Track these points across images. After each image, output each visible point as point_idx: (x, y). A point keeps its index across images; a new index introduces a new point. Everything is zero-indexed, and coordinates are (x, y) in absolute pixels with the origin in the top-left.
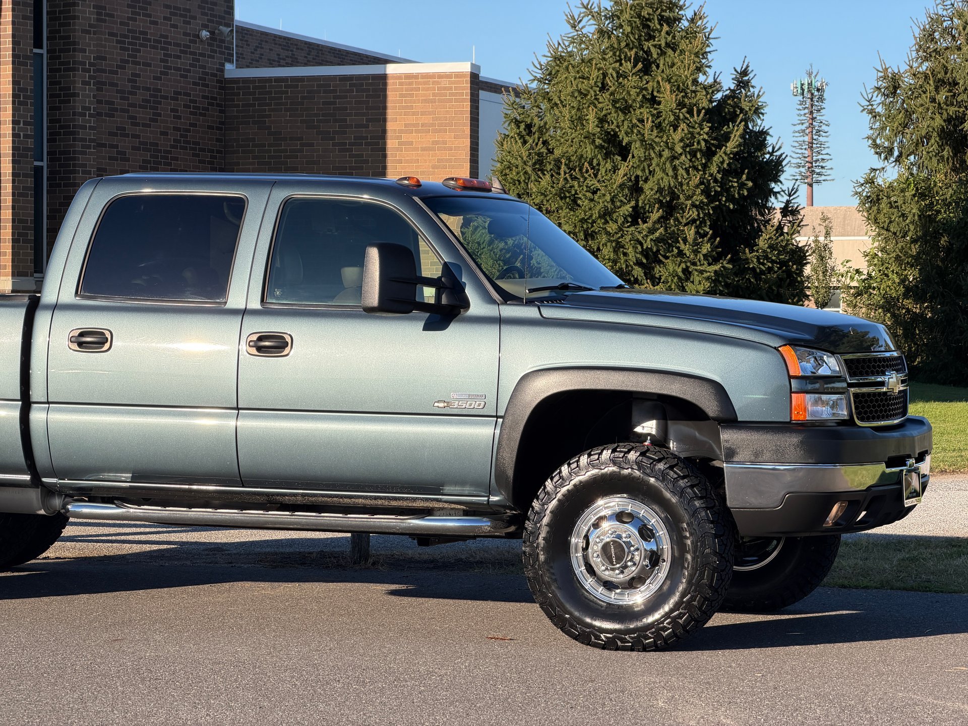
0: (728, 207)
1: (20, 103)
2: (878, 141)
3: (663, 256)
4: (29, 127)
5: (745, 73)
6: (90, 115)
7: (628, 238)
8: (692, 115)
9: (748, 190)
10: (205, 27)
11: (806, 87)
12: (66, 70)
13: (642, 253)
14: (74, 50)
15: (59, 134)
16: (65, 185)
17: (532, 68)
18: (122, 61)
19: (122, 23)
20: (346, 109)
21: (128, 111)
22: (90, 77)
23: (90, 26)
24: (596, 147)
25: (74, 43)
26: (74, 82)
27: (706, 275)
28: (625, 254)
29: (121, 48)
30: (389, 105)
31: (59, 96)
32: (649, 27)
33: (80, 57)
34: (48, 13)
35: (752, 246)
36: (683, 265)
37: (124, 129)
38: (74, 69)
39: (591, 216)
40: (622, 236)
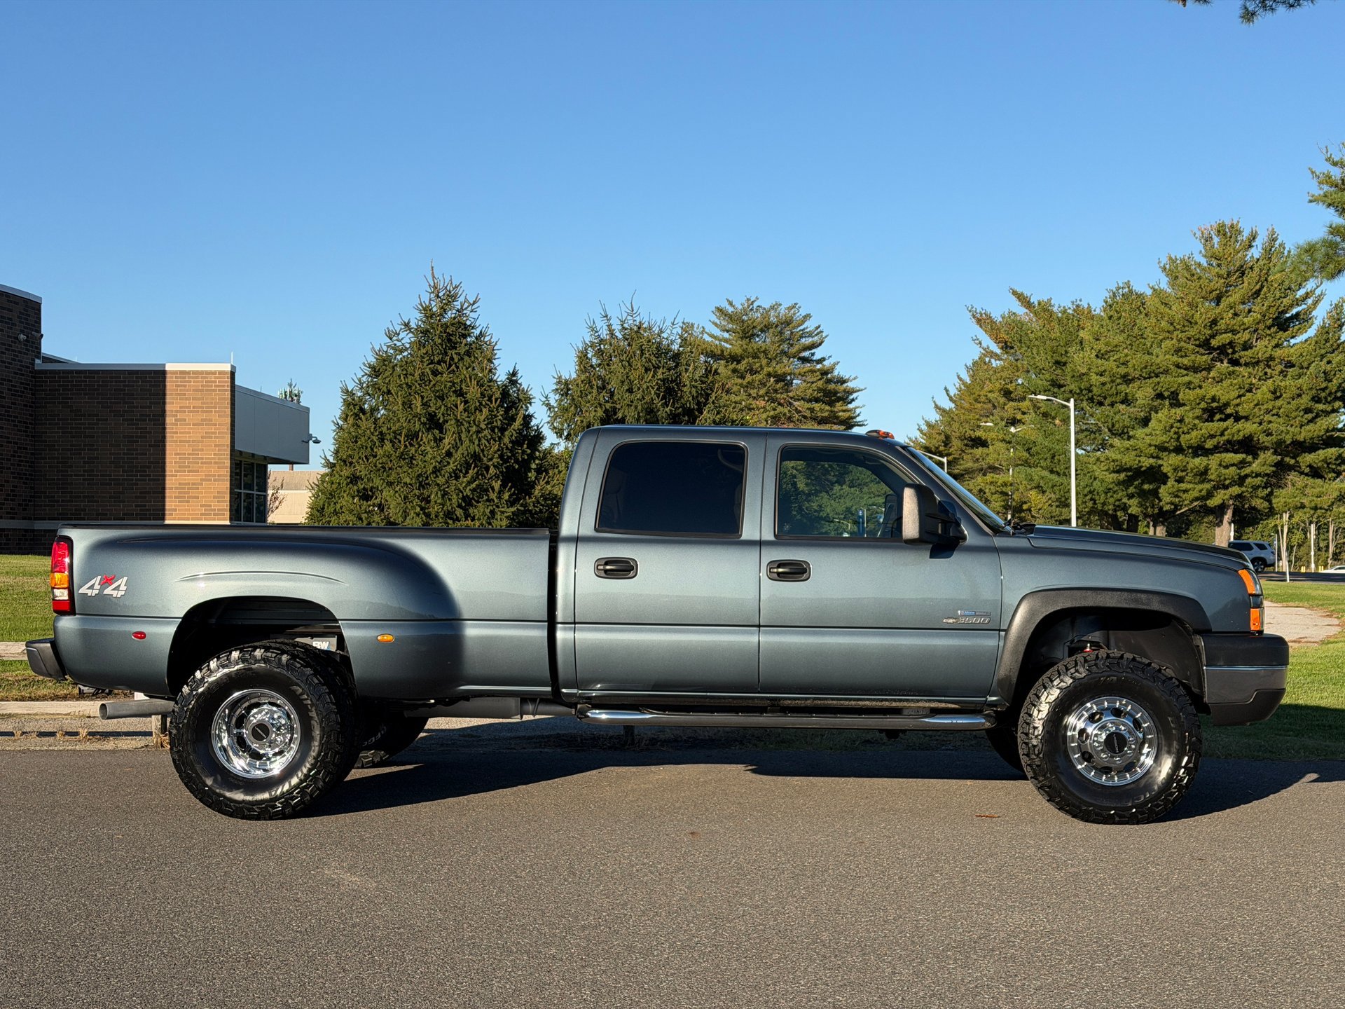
0: (514, 467)
2: (555, 425)
3: (476, 501)
5: (514, 374)
7: (453, 488)
8: (492, 403)
9: (528, 455)
10: (22, 332)
11: (288, 394)
13: (462, 499)
17: (363, 367)
20: (133, 394)
24: (422, 423)
27: (506, 515)
28: (450, 500)
30: (168, 392)
32: (451, 340)
35: (530, 495)
36: (491, 508)
39: (426, 472)
40: (448, 487)
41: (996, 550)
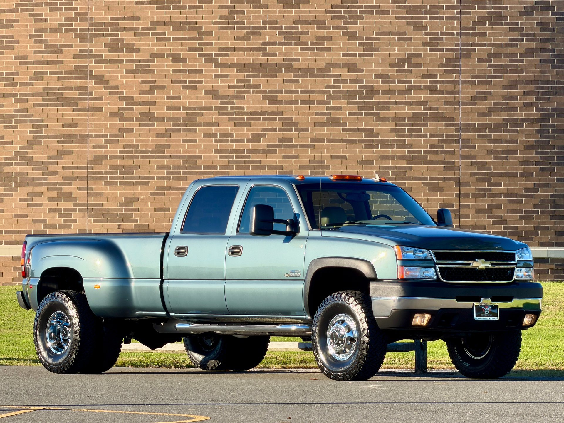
41: (307, 238)
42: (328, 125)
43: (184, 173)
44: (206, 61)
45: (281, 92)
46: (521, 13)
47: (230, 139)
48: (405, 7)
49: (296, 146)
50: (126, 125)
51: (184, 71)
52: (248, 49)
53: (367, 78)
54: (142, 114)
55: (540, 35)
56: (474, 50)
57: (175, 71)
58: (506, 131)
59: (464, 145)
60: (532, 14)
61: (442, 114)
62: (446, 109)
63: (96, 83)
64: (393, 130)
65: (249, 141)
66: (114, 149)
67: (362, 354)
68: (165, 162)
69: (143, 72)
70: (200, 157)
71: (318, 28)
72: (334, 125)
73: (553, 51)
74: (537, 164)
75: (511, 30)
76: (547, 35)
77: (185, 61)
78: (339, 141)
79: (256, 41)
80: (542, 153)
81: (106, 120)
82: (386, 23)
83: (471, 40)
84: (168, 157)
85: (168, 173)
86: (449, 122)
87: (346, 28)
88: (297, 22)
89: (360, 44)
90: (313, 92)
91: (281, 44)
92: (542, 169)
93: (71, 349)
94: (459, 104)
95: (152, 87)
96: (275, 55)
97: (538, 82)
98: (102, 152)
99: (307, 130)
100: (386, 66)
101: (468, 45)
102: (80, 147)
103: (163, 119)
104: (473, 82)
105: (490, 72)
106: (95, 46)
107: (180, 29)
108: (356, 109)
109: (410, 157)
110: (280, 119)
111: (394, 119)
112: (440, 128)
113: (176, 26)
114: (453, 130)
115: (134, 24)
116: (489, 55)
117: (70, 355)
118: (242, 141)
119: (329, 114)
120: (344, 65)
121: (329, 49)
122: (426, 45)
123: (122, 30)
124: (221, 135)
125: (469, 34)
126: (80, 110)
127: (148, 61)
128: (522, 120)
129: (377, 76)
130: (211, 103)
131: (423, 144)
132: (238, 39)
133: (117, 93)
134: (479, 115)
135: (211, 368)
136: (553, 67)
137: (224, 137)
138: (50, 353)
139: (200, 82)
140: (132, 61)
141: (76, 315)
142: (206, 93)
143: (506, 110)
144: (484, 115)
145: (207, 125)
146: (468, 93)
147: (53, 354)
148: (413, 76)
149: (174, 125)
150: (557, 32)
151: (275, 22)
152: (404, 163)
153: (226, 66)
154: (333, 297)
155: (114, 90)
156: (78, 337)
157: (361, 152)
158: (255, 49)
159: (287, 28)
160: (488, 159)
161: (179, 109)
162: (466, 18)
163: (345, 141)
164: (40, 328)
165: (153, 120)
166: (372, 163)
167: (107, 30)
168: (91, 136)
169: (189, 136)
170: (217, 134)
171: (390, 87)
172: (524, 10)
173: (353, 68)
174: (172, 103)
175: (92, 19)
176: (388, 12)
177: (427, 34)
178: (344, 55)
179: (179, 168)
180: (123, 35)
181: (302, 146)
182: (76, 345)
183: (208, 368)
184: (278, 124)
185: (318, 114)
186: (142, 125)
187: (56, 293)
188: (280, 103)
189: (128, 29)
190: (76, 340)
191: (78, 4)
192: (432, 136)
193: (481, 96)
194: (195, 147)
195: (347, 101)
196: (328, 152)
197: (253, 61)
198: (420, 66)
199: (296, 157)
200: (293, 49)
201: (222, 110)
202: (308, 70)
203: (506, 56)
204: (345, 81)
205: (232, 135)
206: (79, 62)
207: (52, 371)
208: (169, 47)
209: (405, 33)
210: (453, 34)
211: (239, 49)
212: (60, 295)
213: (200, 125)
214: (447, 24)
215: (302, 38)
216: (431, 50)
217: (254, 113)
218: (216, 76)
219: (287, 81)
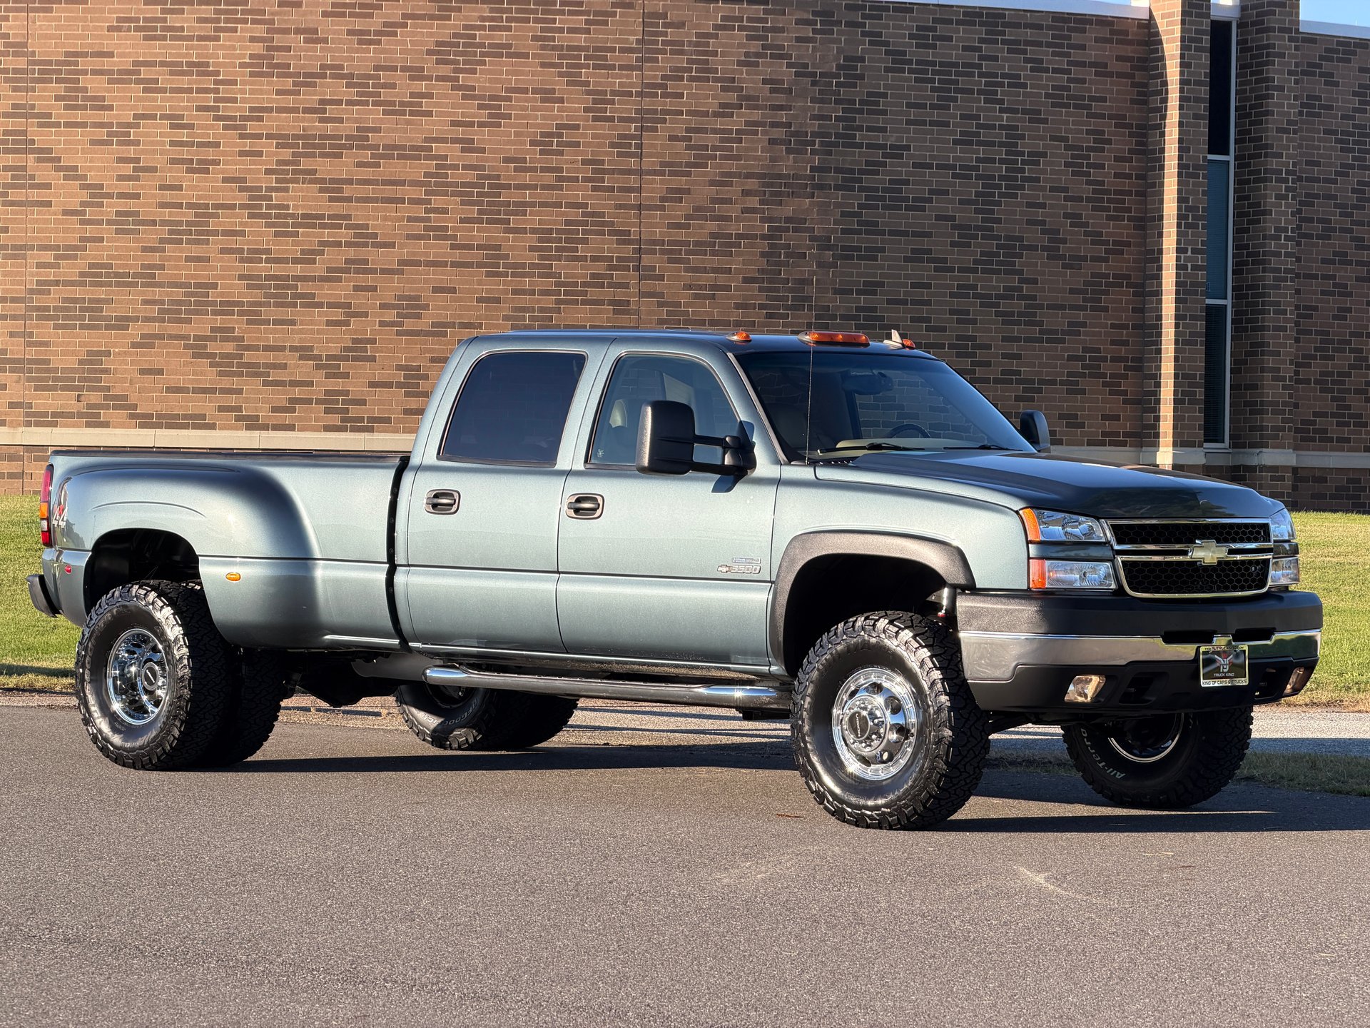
1: (1188, 226)
4: (1200, 256)
6: (1287, 238)
12: (1256, 181)
14: (1266, 155)
15: (1247, 263)
16: (1253, 329)
18: (1343, 166)
19: (1343, 117)
21: (1351, 231)
22: (1287, 189)
23: (1289, 122)
25: (1266, 146)
26: (1265, 196)
29: (1342, 150)
31: (1247, 214)
33: (1273, 163)
34: (1237, 109)
37: (1345, 254)
38: (1265, 180)
41: (778, 482)
42: (428, 238)
43: (188, 312)
44: (226, 128)
45: (350, 182)
46: (740, 63)
47: (264, 257)
48: (554, 48)
49: (373, 271)
50: (90, 231)
51: (191, 144)
52: (295, 110)
53: (492, 163)
54: (118, 213)
55: (768, 99)
56: (664, 121)
57: (173, 143)
58: (713, 253)
59: (646, 274)
60: (756, 64)
61: (612, 224)
62: (618, 216)
63: (39, 160)
64: (532, 249)
65: (296, 261)
66: (70, 270)
67: (934, 768)
68: (156, 293)
69: (120, 143)
70: (215, 286)
71: (412, 78)
72: (436, 238)
73: (789, 125)
74: (762, 307)
75: (724, 89)
76: (780, 99)
77: (191, 126)
78: (445, 264)
79: (310, 98)
80: (769, 290)
81: (57, 221)
82: (522, 73)
83: (660, 103)
84: (161, 285)
85: (161, 311)
86: (623, 237)
87: (457, 79)
88: (377, 68)
89: (480, 107)
90: (402, 183)
91: (350, 103)
92: (769, 316)
93: (168, 718)
94: (639, 207)
95: (135, 169)
96: (340, 120)
97: (764, 176)
98: (50, 274)
99: (392, 245)
100: (523, 143)
101: (655, 111)
102: (13, 265)
103: (154, 223)
104: (662, 173)
105: (688, 156)
106: (39, 98)
107: (183, 73)
108: (473, 212)
109: (559, 293)
110: (348, 227)
111: (534, 231)
112: (608, 246)
113: (175, 68)
114: (629, 250)
115: (106, 63)
116: (688, 130)
117: (166, 729)
118: (286, 261)
119: (428, 219)
120: (454, 141)
121: (430, 114)
122: (586, 110)
123: (85, 72)
124: (251, 251)
125: (656, 95)
126: (12, 204)
127: (129, 125)
128: (739, 236)
129: (506, 160)
130: (234, 198)
131: (580, 272)
132: (279, 92)
133: (76, 178)
134: (670, 226)
135: (457, 746)
136: (789, 151)
137: (255, 254)
138: (116, 721)
139: (216, 163)
140: (102, 125)
141: (181, 640)
142: (225, 180)
143: (713, 219)
144: (679, 226)
145: (225, 233)
146: (653, 190)
147: (123, 725)
148: (566, 162)
149: (171, 232)
150: (796, 95)
151: (341, 67)
152: (549, 302)
153: (259, 136)
154: (853, 626)
155: (71, 173)
156: (186, 691)
157: (480, 282)
158: (306, 111)
159: (360, 76)
160: (684, 298)
161: (180, 206)
162: (651, 69)
163: (454, 264)
164: (92, 663)
165: (136, 223)
166: (498, 300)
167: (59, 72)
168: (32, 248)
169: (195, 250)
170: (243, 249)
171: (527, 178)
172: (743, 58)
173: (468, 146)
174: (168, 196)
175: (33, 54)
176: (526, 56)
177: (589, 93)
178: (454, 123)
179: (180, 303)
180: (88, 81)
181: (384, 271)
182: (180, 708)
183: (450, 744)
184: (344, 234)
185: (410, 219)
186: (118, 232)
187: (132, 587)
188: (349, 199)
189: (95, 72)
190: (181, 696)
191: (10, 28)
192: (594, 259)
193: (675, 195)
194: (205, 269)
195: (459, 199)
196: (426, 281)
197: (304, 131)
198: (577, 144)
199: (374, 289)
200: (371, 112)
201: (252, 209)
202: (395, 147)
203: (715, 131)
204: (455, 167)
205: (268, 251)
206: (11, 124)
207: (121, 763)
208: (163, 103)
209: (553, 91)
210: (630, 94)
211: (280, 110)
212: (143, 592)
213: (215, 233)
214: (620, 77)
215: (385, 94)
216: (595, 119)
217: (304, 216)
218: (242, 153)
219: (360, 164)
